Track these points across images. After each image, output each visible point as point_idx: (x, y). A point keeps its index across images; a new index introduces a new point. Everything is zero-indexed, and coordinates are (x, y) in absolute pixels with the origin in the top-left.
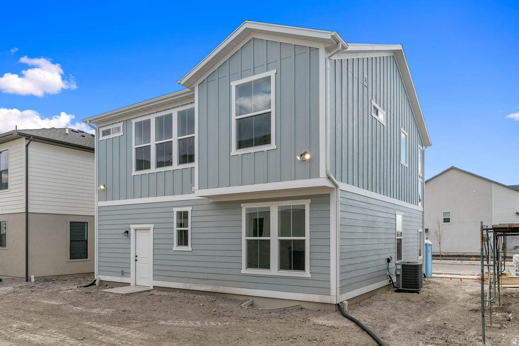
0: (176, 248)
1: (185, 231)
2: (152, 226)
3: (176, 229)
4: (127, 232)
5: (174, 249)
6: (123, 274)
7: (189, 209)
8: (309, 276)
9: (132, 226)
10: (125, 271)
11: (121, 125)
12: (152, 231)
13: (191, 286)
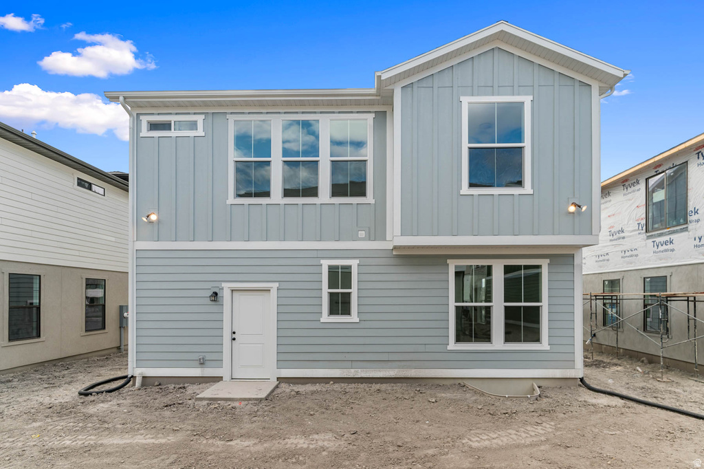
0: (327, 318)
1: (343, 294)
2: (275, 285)
3: (326, 291)
4: (216, 294)
5: (322, 320)
6: (202, 363)
7: (354, 263)
8: (547, 348)
9: (224, 285)
10: (208, 357)
11: (200, 119)
12: (274, 293)
13: (357, 372)
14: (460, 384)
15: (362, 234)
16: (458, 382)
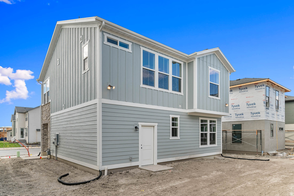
0: (171, 138)
1: (175, 128)
2: (157, 124)
3: (171, 127)
6: (131, 160)
7: (178, 117)
9: (140, 123)
10: (133, 157)
11: (130, 44)
12: (156, 128)
13: (179, 158)
14: (202, 158)
15: (180, 106)
16: (201, 158)
